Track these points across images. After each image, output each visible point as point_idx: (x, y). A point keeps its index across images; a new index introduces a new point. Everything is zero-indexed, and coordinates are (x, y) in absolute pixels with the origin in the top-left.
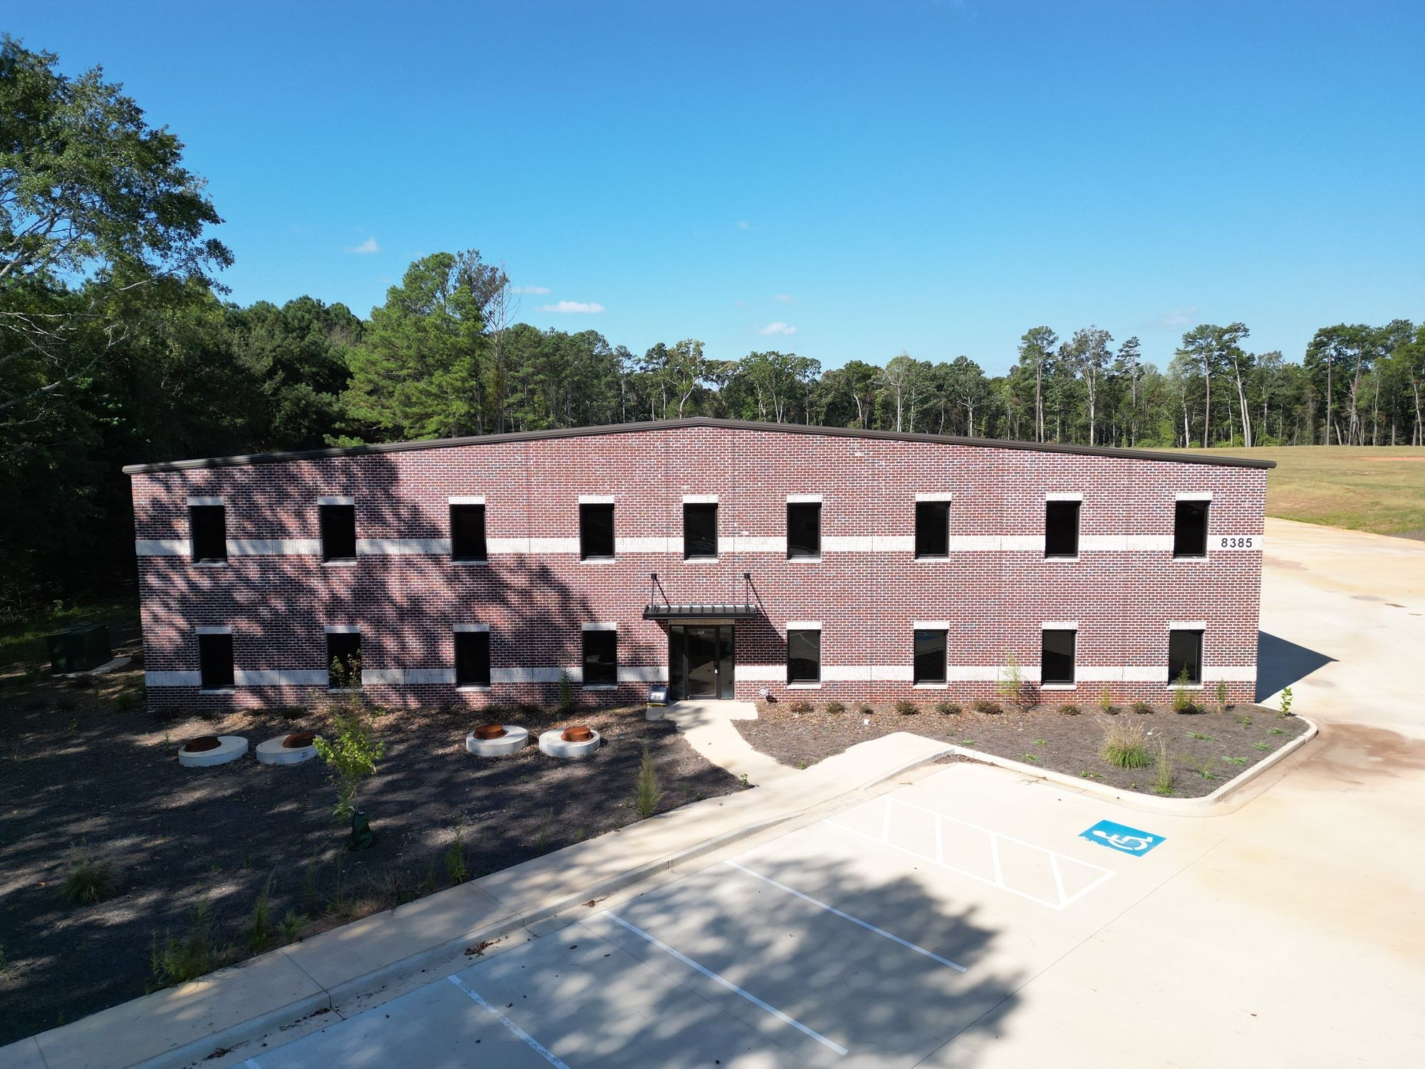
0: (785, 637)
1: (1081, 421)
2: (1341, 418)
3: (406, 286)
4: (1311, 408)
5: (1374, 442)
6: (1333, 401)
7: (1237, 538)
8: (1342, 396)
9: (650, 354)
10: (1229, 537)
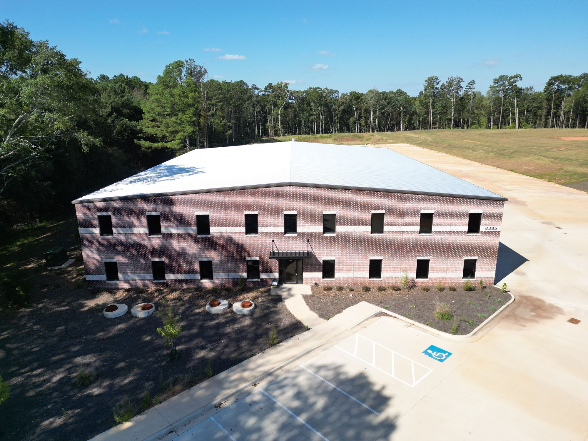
0: (322, 262)
1: (449, 117)
2: (556, 116)
3: (164, 75)
4: (545, 112)
5: (569, 126)
6: (554, 108)
7: (491, 226)
8: (558, 106)
9: (266, 88)
10: (488, 226)
